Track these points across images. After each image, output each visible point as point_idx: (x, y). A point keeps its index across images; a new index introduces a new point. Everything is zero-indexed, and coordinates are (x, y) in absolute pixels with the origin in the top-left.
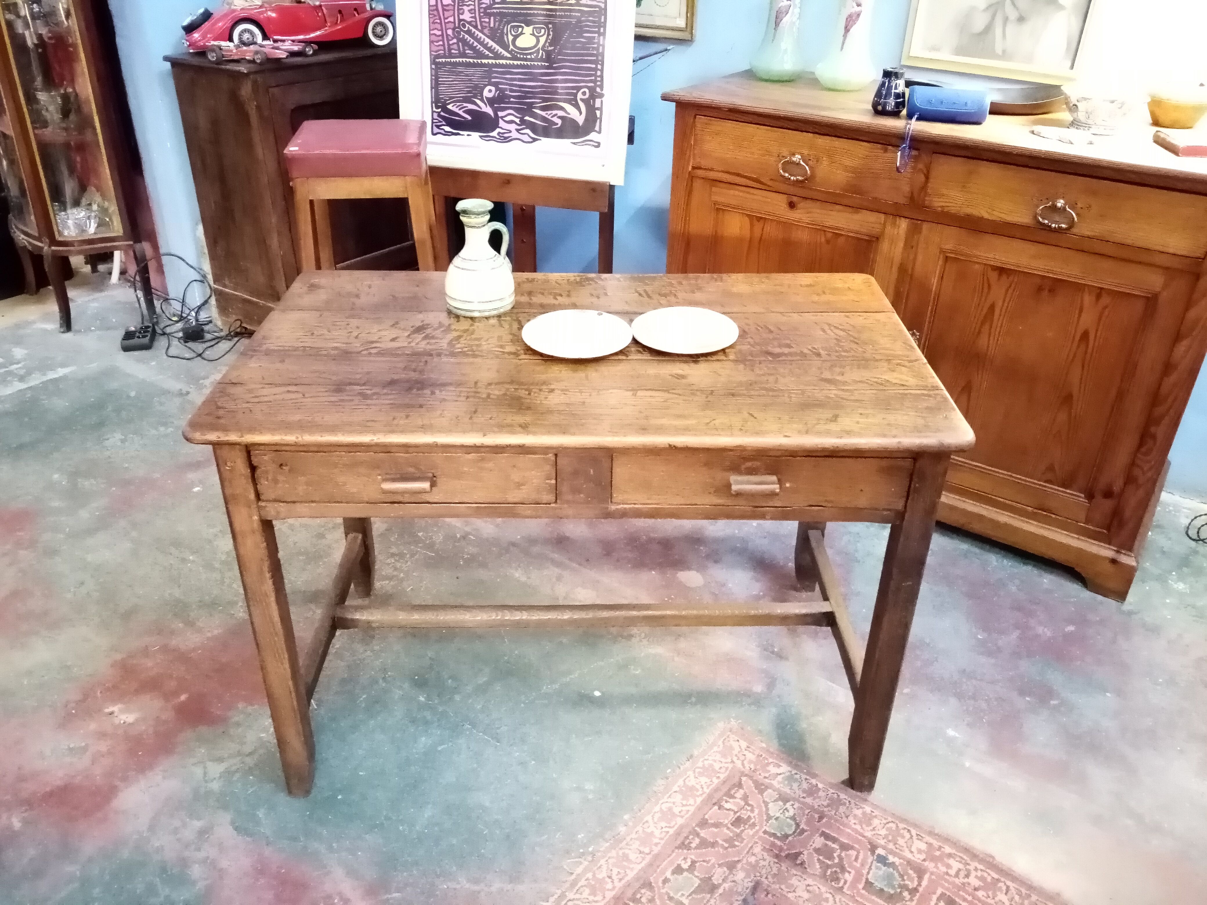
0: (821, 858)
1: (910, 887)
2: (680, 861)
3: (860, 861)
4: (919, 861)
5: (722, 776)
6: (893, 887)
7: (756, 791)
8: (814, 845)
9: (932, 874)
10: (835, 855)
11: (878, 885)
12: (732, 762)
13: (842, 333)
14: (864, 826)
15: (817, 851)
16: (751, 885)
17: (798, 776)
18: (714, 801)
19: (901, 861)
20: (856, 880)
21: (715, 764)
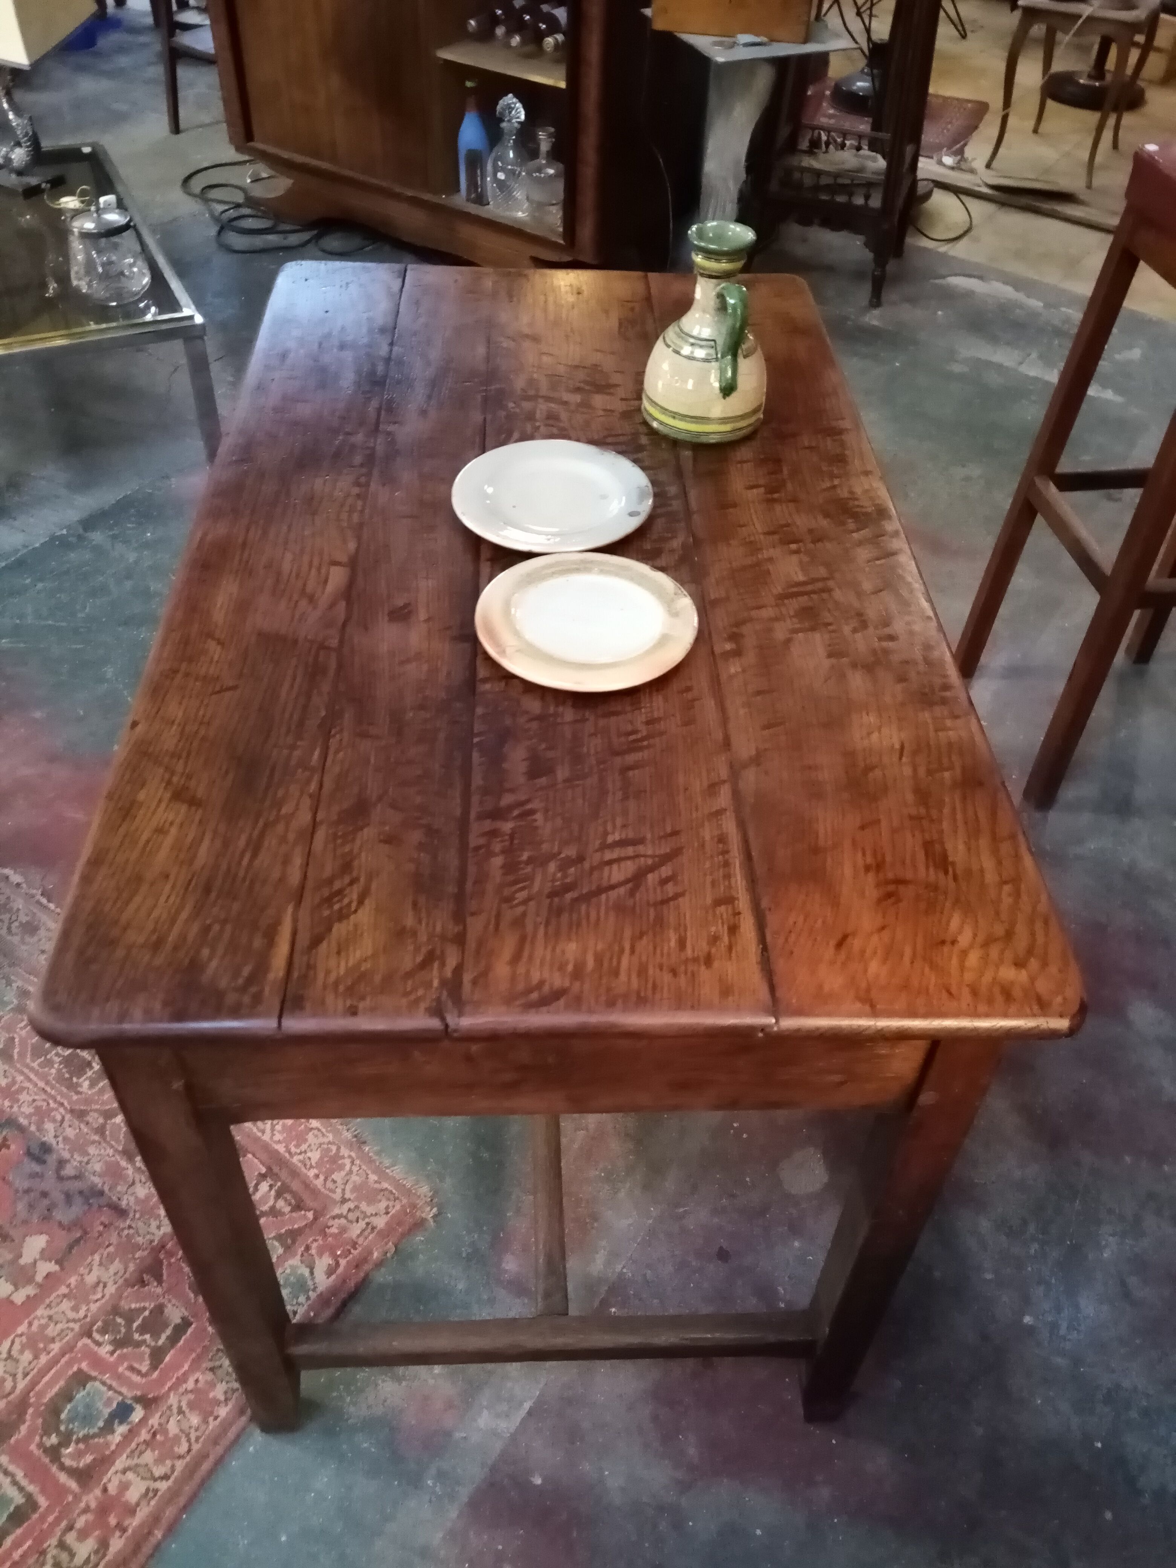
0: (147, 1313)
1: (63, 1450)
3: (128, 1373)
4: (105, 1480)
5: (319, 1182)
6: (71, 1420)
7: (283, 1231)
8: (169, 1306)
9: (77, 1498)
10: (147, 1337)
11: (80, 1396)
12: (344, 1201)
14: (191, 1396)
15: (159, 1310)
16: (124, 1204)
17: (302, 1299)
18: (276, 1169)
19: (113, 1447)
20: (97, 1362)
21: (343, 1173)
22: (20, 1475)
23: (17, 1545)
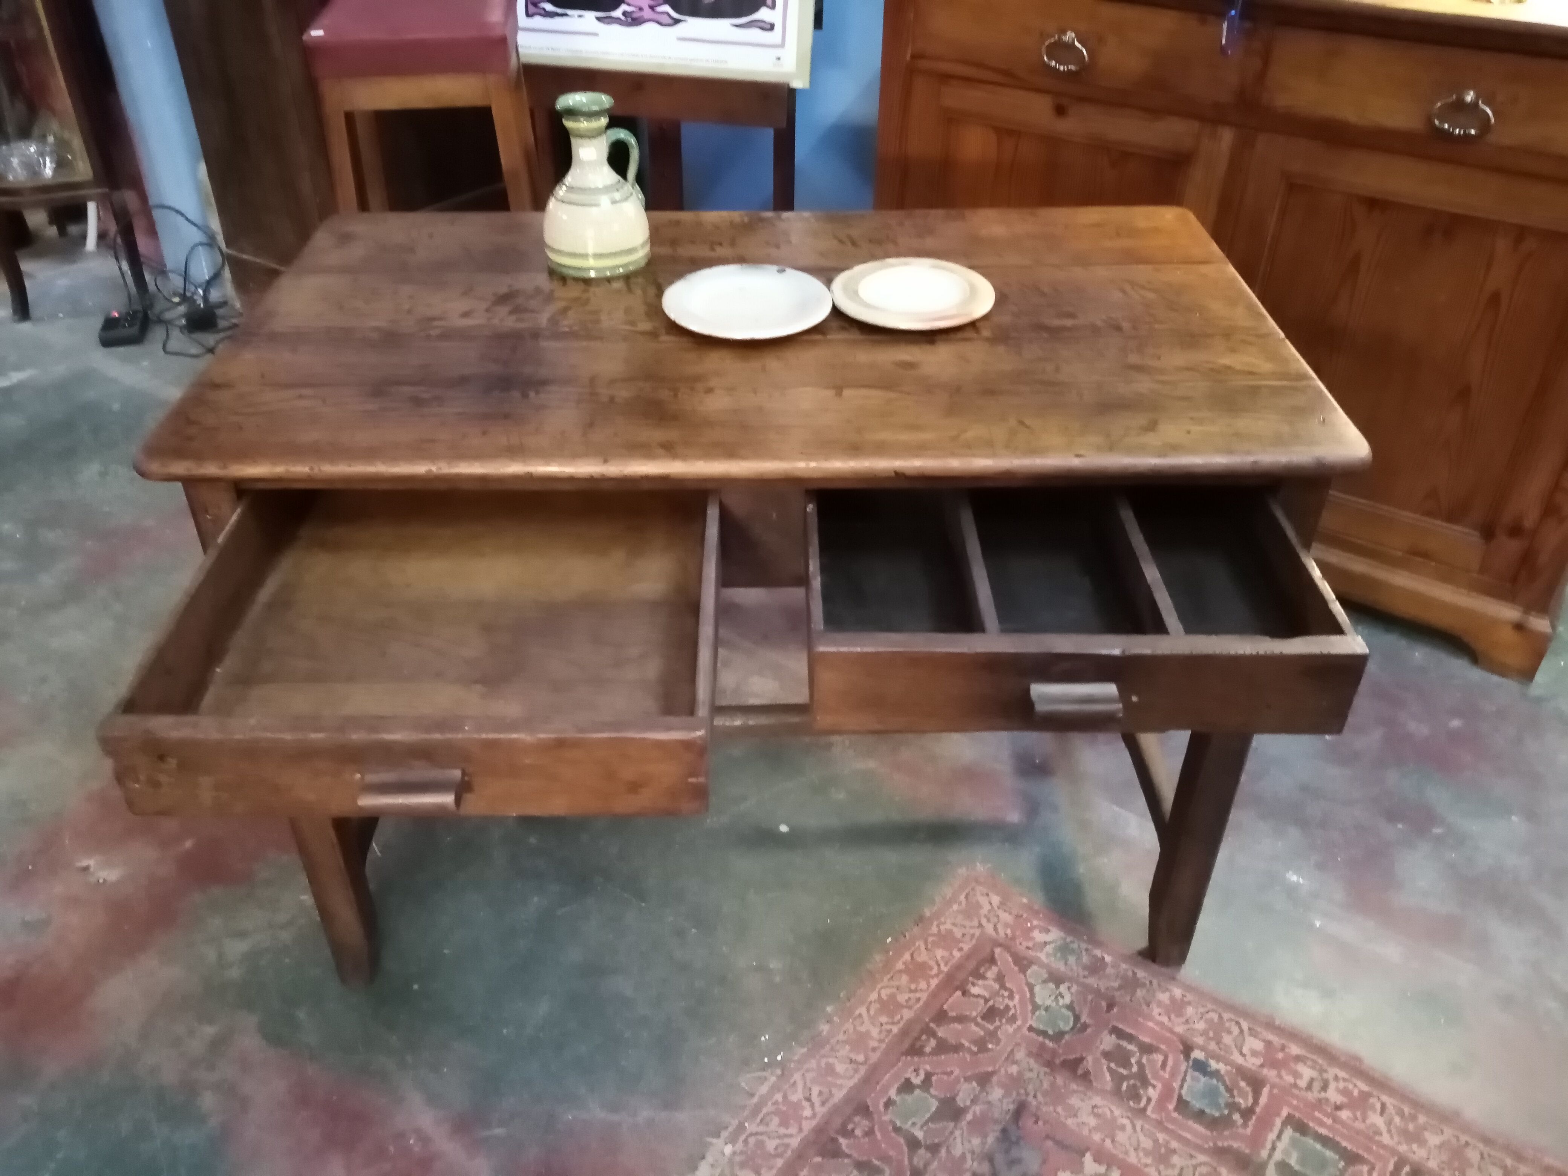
0: (1113, 1065)
1: (1243, 1106)
2: (910, 1074)
3: (1168, 1069)
4: (1254, 1068)
5: (966, 947)
6: (1217, 1106)
7: (1016, 968)
8: (1102, 1047)
9: (1273, 1086)
10: (1133, 1061)
11: (1197, 1104)
12: (980, 925)
13: (1151, 296)
14: (1173, 1016)
15: (1107, 1055)
16: (1012, 1107)
17: (1075, 946)
18: (957, 983)
19: (1229, 1068)
20: (1164, 1097)
21: (955, 930)
22: (1272, 1136)
23: (1322, 1124)
